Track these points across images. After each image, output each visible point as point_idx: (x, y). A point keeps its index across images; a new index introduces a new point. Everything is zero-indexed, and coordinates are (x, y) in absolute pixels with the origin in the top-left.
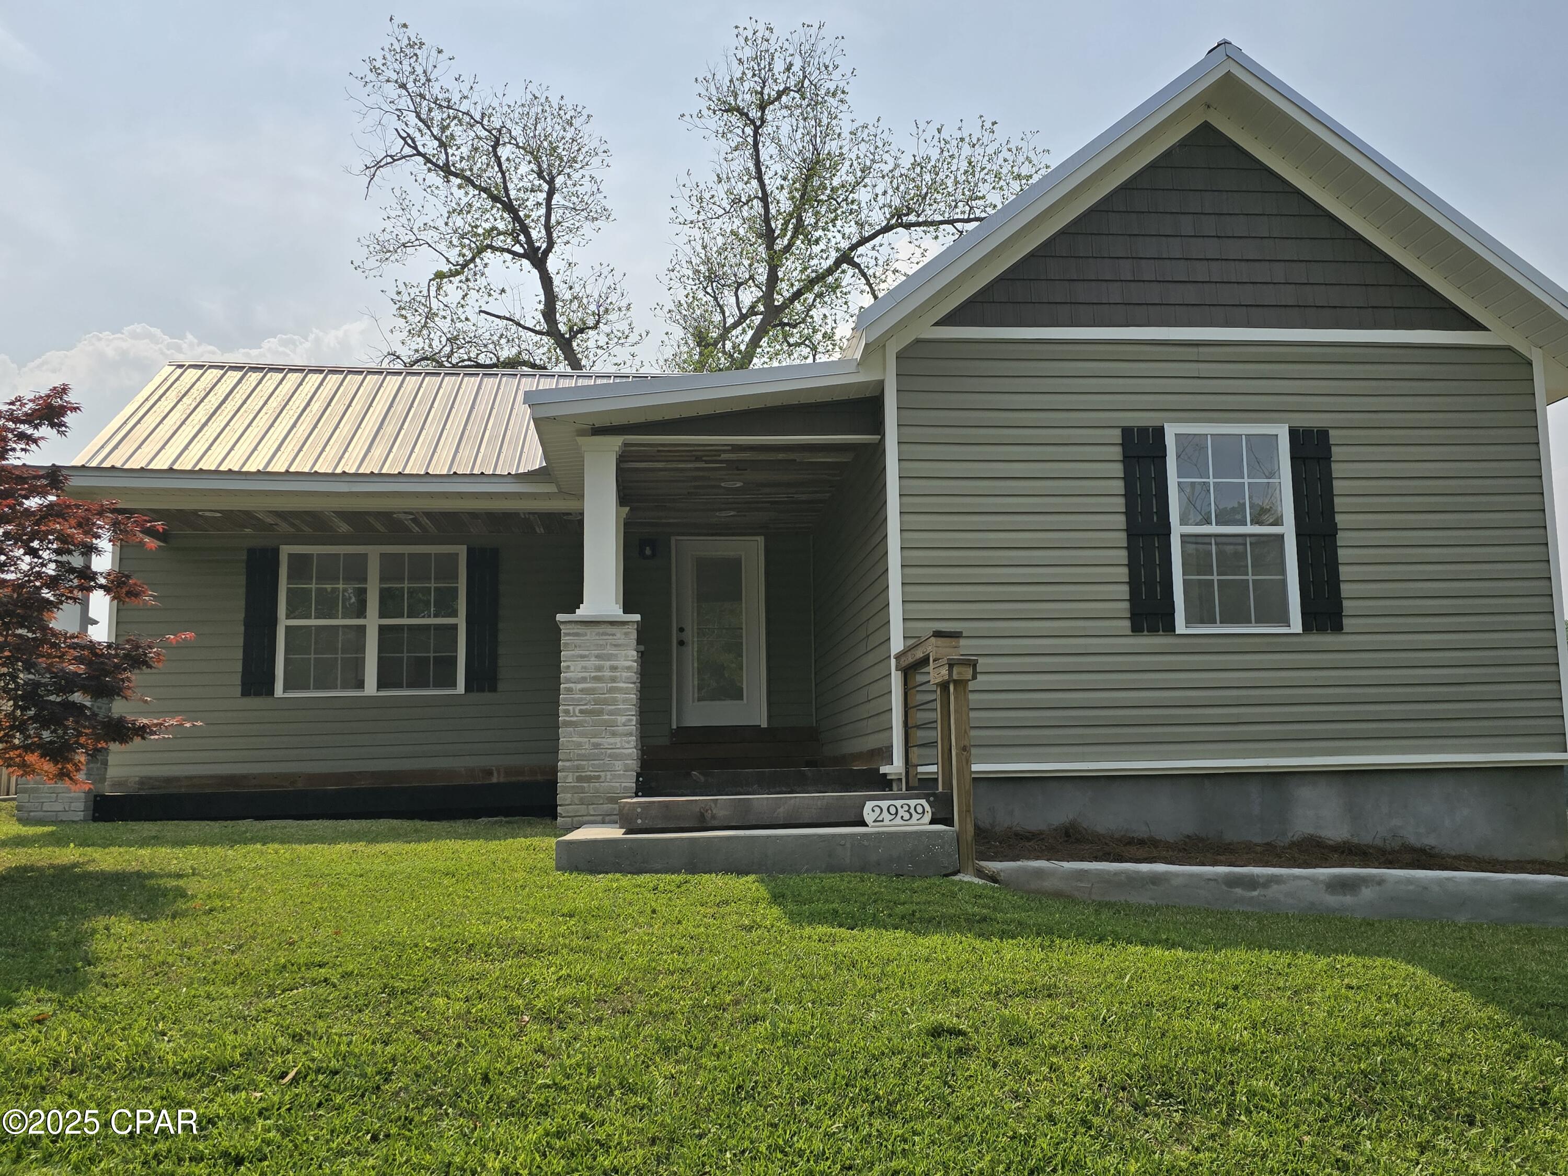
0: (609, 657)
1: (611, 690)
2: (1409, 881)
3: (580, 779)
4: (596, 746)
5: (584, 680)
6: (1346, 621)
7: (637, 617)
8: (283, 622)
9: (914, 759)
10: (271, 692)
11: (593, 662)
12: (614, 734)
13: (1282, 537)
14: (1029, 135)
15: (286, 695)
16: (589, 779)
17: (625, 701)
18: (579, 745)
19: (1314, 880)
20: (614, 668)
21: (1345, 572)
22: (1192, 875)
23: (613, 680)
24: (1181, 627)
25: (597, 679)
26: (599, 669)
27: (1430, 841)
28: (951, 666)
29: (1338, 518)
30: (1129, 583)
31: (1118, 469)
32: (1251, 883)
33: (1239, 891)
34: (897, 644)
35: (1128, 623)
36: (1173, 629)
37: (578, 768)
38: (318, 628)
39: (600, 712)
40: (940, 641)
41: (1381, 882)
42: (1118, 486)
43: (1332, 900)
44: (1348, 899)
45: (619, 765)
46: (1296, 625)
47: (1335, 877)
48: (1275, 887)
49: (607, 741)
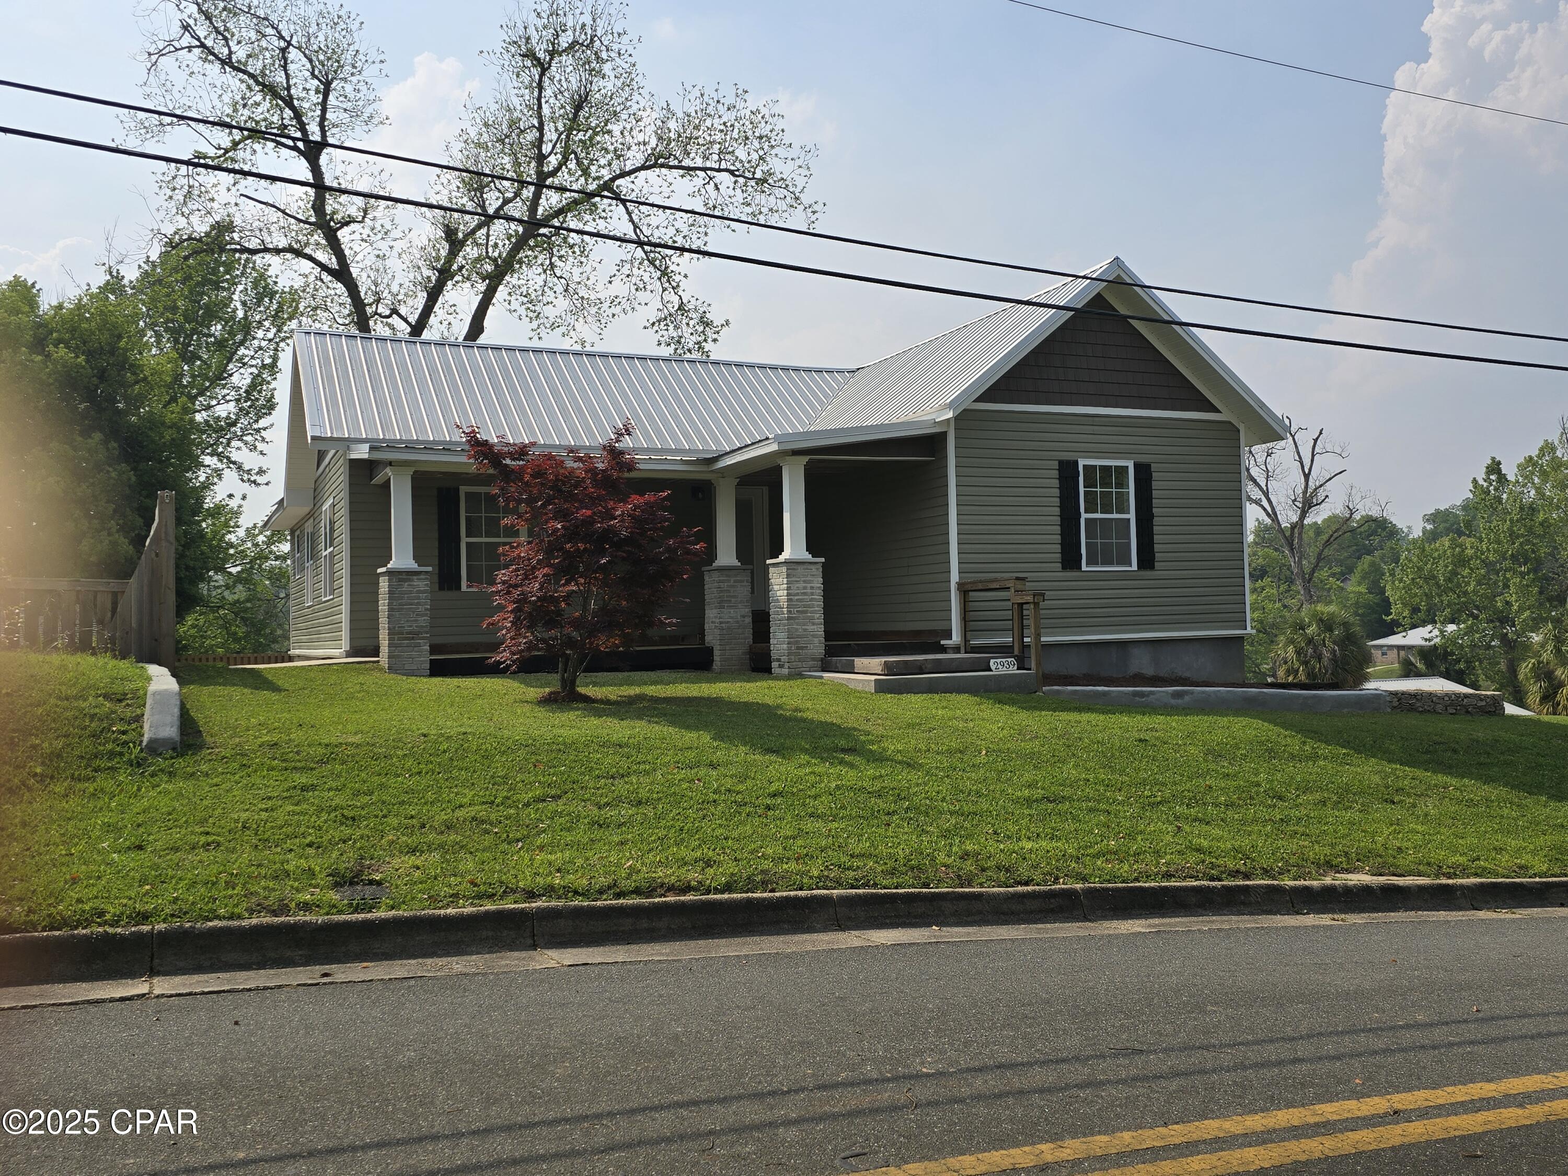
0: (810, 582)
1: (811, 600)
2: (1203, 692)
3: (798, 648)
4: (805, 630)
5: (797, 594)
6: (1156, 564)
7: (823, 560)
8: (464, 540)
9: (968, 637)
10: (459, 588)
11: (802, 585)
12: (814, 624)
13: (1129, 520)
14: (771, 104)
15: (469, 590)
16: (802, 648)
17: (818, 606)
18: (797, 630)
19: (1166, 692)
20: (812, 588)
21: (1157, 538)
22: (1119, 691)
23: (812, 594)
24: (1084, 568)
25: (805, 594)
26: (805, 588)
27: (1187, 674)
28: (1034, 596)
29: (1154, 510)
30: (1061, 544)
31: (1056, 483)
32: (1142, 695)
33: (1137, 698)
34: (955, 577)
35: (1060, 565)
36: (1081, 568)
37: (797, 642)
38: (486, 543)
39: (806, 612)
40: (1018, 582)
41: (1192, 693)
42: (1057, 492)
43: (1173, 702)
44: (1180, 701)
45: (816, 641)
46: (1135, 567)
47: (1175, 691)
48: (1152, 696)
49: (810, 628)
